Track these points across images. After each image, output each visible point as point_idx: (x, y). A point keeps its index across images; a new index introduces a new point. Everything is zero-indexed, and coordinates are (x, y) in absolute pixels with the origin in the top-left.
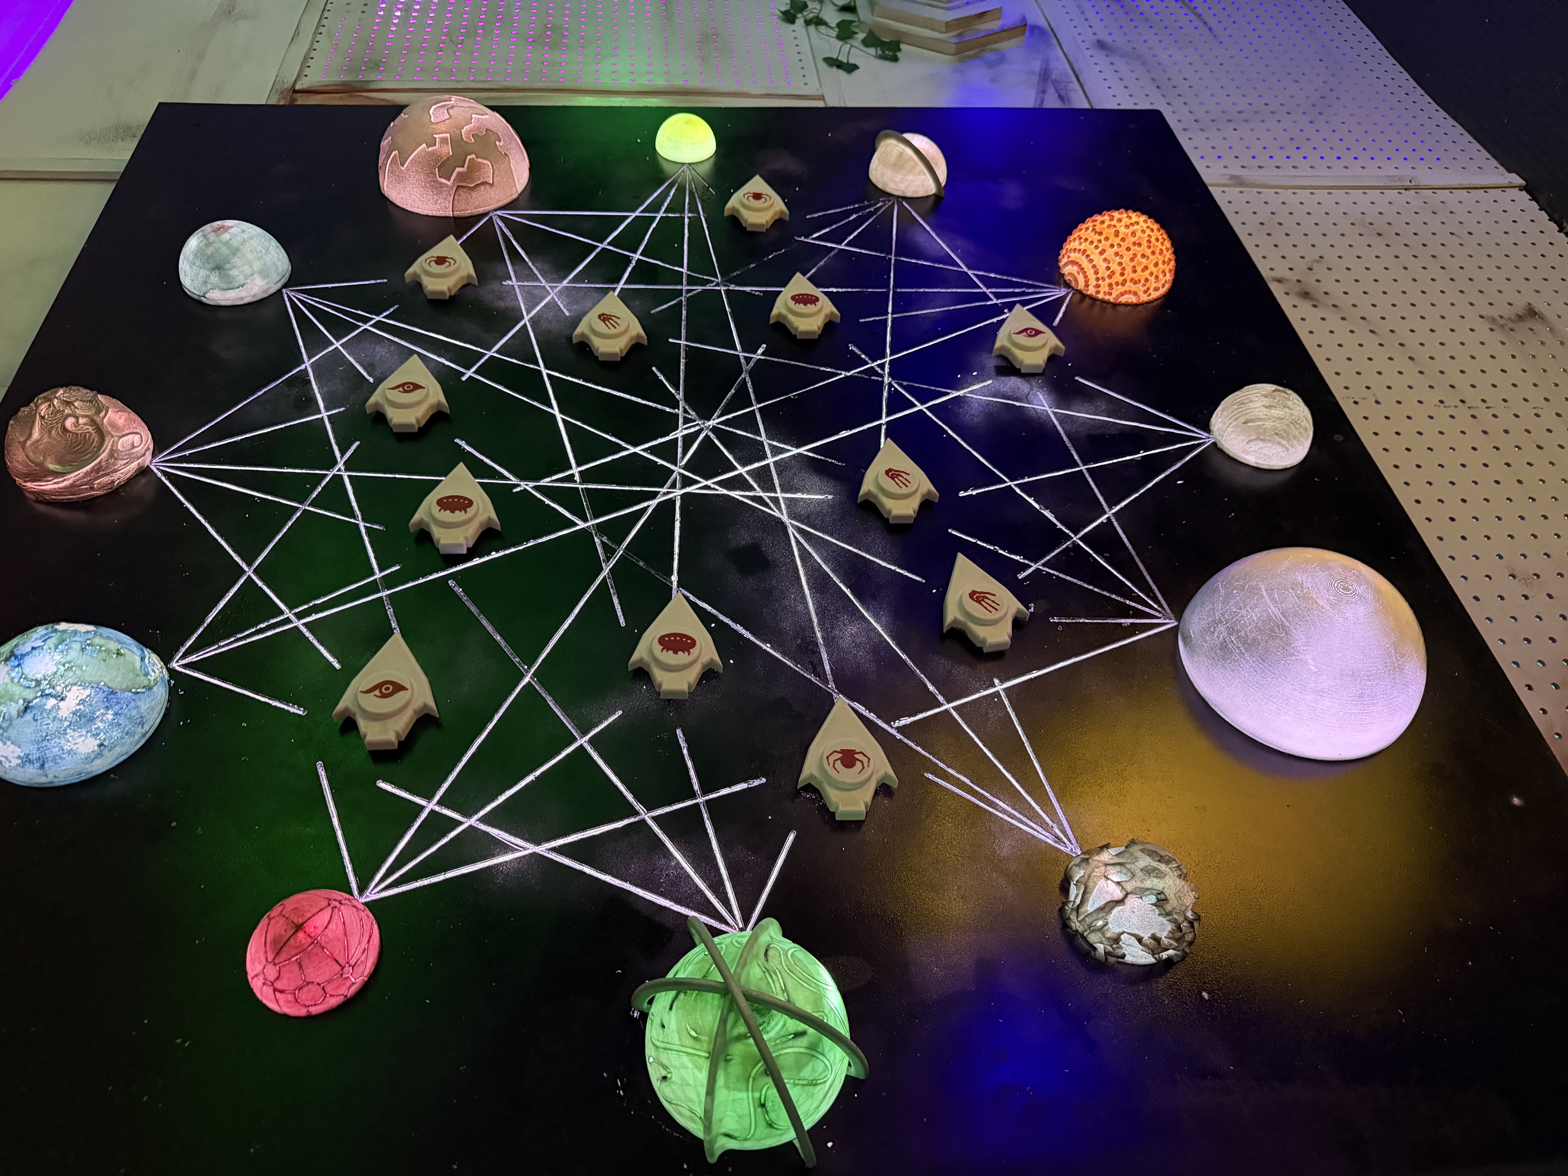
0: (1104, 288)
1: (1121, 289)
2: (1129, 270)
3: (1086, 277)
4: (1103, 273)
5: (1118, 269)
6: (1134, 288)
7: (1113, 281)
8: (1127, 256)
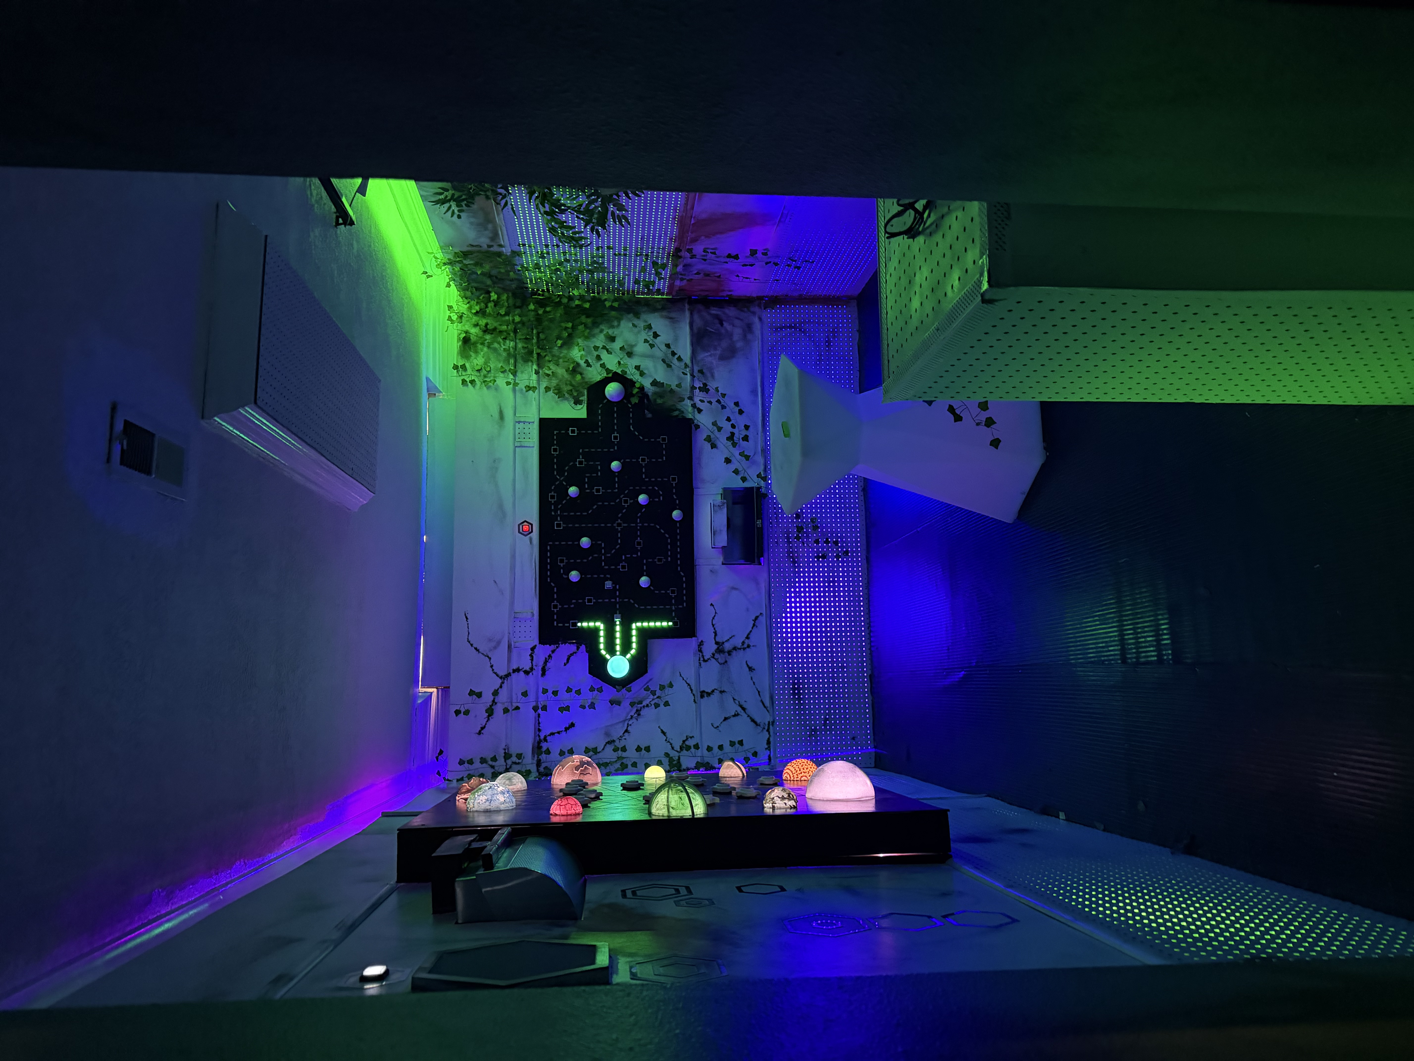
0: (796, 776)
1: (801, 775)
2: (802, 770)
3: (790, 776)
4: (794, 771)
5: (798, 769)
6: (805, 774)
7: (798, 773)
8: (800, 766)
